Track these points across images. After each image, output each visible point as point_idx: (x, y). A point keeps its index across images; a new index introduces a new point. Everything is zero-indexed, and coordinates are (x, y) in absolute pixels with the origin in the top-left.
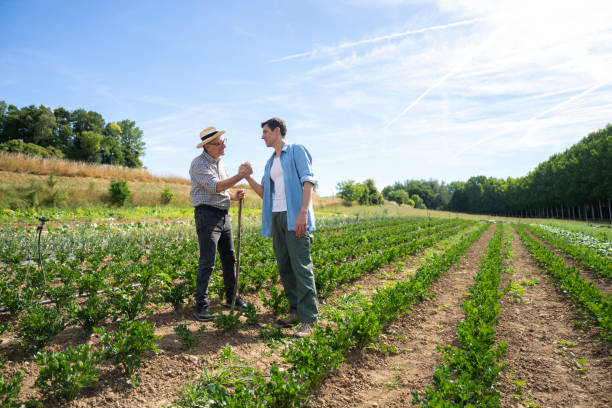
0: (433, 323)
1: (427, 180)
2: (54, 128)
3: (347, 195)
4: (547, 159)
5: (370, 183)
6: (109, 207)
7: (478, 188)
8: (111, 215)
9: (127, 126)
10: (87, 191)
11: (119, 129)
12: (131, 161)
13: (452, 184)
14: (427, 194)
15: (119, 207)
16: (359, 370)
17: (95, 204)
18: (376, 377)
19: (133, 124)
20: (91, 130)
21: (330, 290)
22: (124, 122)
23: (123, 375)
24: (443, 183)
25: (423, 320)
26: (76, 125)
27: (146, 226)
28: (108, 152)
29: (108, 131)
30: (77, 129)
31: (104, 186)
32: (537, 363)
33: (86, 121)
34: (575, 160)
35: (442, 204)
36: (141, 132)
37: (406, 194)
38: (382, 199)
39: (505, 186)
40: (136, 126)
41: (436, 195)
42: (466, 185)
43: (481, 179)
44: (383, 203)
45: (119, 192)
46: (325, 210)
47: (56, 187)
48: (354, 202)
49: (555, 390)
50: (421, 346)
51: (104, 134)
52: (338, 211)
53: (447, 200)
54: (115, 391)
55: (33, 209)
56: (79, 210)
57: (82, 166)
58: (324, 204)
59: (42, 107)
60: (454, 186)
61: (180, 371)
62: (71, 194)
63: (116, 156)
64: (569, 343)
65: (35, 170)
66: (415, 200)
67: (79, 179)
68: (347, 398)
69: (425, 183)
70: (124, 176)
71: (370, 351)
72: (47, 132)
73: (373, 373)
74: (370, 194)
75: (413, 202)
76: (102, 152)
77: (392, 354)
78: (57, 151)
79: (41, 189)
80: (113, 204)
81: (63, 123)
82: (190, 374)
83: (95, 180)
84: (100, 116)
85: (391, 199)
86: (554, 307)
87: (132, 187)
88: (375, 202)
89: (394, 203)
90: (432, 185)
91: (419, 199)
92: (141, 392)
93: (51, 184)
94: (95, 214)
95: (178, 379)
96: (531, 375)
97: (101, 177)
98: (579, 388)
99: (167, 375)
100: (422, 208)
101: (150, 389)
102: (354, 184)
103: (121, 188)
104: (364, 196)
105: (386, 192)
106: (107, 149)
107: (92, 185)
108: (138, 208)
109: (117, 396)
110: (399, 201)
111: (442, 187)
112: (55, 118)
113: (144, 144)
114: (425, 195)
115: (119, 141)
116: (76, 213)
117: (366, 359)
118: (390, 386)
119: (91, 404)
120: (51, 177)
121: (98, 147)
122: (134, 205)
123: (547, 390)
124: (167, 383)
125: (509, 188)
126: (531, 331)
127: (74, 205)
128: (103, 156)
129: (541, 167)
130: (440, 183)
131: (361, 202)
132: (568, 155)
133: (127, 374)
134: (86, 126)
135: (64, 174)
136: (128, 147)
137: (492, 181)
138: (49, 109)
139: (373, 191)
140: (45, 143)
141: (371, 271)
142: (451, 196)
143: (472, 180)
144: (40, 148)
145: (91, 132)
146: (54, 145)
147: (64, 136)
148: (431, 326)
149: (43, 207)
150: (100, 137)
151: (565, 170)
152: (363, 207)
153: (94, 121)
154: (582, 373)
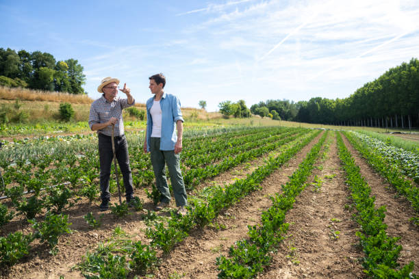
0: (257, 207)
1: (282, 100)
2: (19, 65)
3: (226, 111)
4: (363, 86)
5: (242, 103)
6: (59, 122)
7: (316, 106)
8: (61, 128)
9: (72, 63)
10: (43, 112)
11: (67, 65)
12: (75, 89)
13: (299, 103)
14: (281, 109)
15: (66, 122)
16: (198, 241)
17: (49, 121)
18: (209, 245)
19: (76, 62)
20: (46, 66)
21: (195, 185)
22: (69, 61)
23: (48, 248)
24: (293, 102)
25: (251, 205)
26: (35, 63)
27: (84, 137)
28: (59, 82)
29: (58, 67)
30: (36, 66)
31: (55, 108)
32: (311, 234)
33: (42, 60)
34: (381, 87)
35: (292, 117)
36: (82, 68)
37: (267, 109)
38: (250, 114)
39: (334, 104)
40: (78, 63)
41: (287, 111)
42: (308, 103)
43: (319, 100)
44: (250, 116)
45: (66, 112)
46: (211, 121)
47: (21, 109)
48: (231, 116)
49: (315, 251)
50: (243, 224)
51: (56, 69)
52: (219, 122)
53: (295, 114)
54: (41, 258)
55: (5, 125)
56: (38, 125)
57: (40, 94)
58: (210, 117)
59: (9, 49)
60: (300, 104)
61: (85, 244)
62: (32, 113)
63: (65, 85)
64: (337, 219)
65: (6, 96)
66: (273, 114)
67: (38, 103)
68: (186, 259)
69: (281, 102)
70: (70, 100)
71: (209, 228)
72: (14, 67)
73: (207, 243)
74: (242, 110)
75: (272, 116)
76: (55, 82)
77: (223, 229)
78: (22, 81)
79: (10, 111)
80: (62, 120)
81: (25, 61)
82: (91, 245)
83: (49, 103)
84: (52, 57)
85: (257, 113)
86: (339, 194)
87: (76, 108)
88: (245, 116)
89: (258, 116)
90: (285, 103)
91: (276, 113)
92: (58, 258)
93: (17, 107)
94: (49, 128)
95: (83, 249)
96: (305, 242)
97: (53, 101)
98: (330, 250)
99: (76, 246)
100: (278, 120)
101: (64, 256)
102: (231, 103)
103: (68, 109)
104: (238, 112)
105: (253, 108)
106: (58, 80)
107: (46, 108)
108: (80, 123)
109: (42, 261)
110: (262, 115)
111: (292, 104)
112: (18, 57)
113: (84, 76)
114: (279, 110)
115: (67, 74)
116: (35, 127)
117: (205, 233)
118: (214, 251)
119: (25, 267)
120: (17, 102)
121: (52, 78)
122: (77, 120)
123: (310, 252)
124: (76, 252)
125: (337, 105)
126: (318, 212)
127: (34, 121)
128: (56, 85)
129: (358, 92)
130: (290, 102)
131: (236, 115)
132: (376, 83)
133: (51, 247)
134: (42, 63)
135: (27, 99)
136: (73, 79)
137: (326, 101)
138: (14, 51)
139: (244, 108)
140: (13, 75)
141: (228, 170)
142: (297, 111)
143: (312, 100)
144: (9, 80)
145: (46, 68)
146: (19, 77)
147: (26, 70)
148: (255, 210)
149: (12, 123)
150: (53, 71)
151: (374, 93)
152: (237, 119)
153: (47, 60)
154: (336, 240)
